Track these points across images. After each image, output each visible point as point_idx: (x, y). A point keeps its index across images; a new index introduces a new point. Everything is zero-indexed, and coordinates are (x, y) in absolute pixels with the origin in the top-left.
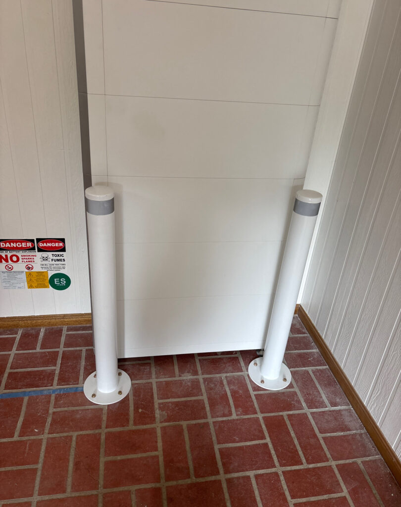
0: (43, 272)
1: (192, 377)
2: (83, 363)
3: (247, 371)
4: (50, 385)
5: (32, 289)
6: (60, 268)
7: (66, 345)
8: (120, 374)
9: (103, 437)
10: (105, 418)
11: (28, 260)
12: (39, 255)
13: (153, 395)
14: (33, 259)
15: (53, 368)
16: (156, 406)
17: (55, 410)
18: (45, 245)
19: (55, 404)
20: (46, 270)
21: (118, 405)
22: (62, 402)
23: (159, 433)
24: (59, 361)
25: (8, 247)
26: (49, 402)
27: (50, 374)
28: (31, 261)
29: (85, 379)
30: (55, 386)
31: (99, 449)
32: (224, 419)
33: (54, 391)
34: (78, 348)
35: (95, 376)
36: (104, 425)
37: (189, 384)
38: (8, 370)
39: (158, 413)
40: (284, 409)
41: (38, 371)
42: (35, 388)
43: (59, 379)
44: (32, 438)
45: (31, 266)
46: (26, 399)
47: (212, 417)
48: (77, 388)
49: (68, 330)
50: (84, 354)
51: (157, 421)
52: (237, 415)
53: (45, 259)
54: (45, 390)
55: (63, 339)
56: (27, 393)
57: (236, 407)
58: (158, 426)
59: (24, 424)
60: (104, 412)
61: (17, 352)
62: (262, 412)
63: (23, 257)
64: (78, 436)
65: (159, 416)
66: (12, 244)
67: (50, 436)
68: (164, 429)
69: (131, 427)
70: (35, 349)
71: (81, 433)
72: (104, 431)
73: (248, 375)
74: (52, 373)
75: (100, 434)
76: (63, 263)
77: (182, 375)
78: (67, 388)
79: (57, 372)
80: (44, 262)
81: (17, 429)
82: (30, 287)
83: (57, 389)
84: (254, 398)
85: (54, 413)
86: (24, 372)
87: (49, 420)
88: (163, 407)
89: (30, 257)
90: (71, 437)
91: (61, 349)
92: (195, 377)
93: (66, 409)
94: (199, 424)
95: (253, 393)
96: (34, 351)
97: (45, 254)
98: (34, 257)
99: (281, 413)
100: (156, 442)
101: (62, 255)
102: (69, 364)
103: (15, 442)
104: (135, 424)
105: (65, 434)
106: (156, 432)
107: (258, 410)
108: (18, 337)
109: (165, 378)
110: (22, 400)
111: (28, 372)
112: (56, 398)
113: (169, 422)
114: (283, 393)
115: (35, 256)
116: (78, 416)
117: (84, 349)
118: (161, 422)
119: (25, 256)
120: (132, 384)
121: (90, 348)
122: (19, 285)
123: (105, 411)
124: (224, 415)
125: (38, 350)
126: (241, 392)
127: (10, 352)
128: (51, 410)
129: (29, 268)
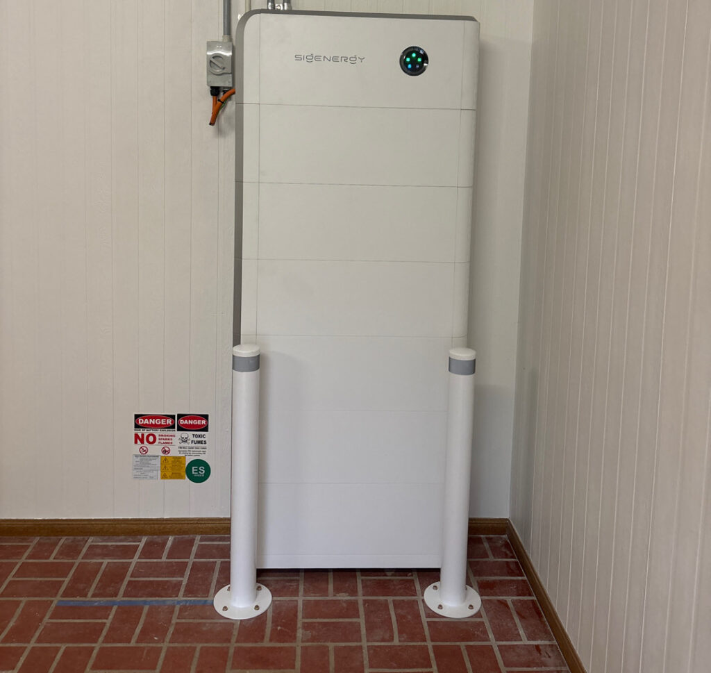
0: (180, 458)
1: (349, 598)
2: (216, 575)
3: (423, 595)
4: (174, 596)
5: (166, 481)
6: (200, 453)
7: (197, 556)
8: (259, 588)
9: (231, 651)
10: (235, 633)
11: (165, 441)
12: (179, 434)
13: (297, 612)
14: (172, 439)
15: (180, 579)
16: (299, 625)
17: (178, 621)
18: (186, 422)
19: (179, 615)
20: (184, 455)
21: (253, 620)
22: (187, 613)
23: (299, 652)
24: (188, 572)
25: (146, 424)
26: (172, 612)
27: (175, 584)
28: (169, 443)
29: (216, 592)
30: (181, 597)
31: (226, 661)
32: (383, 644)
33: (179, 602)
34: (211, 560)
35: (229, 589)
36: (234, 639)
37: (345, 605)
38: (128, 578)
39: (300, 633)
40: (463, 640)
41: (162, 581)
42: (157, 598)
43: (185, 591)
44: (151, 645)
45: (167, 449)
46: (146, 608)
47: (368, 641)
48: (206, 601)
49: (201, 540)
50: (218, 567)
51: (297, 639)
52: (400, 641)
53: (184, 440)
54: (169, 600)
55: (194, 549)
56: (147, 603)
57: (400, 632)
58: (298, 646)
59: (142, 631)
60: (235, 627)
61: (139, 560)
62: (432, 641)
63: (161, 437)
64: (202, 648)
65: (301, 635)
66: (151, 420)
67: (172, 645)
68: (304, 649)
69: (266, 643)
70: (161, 558)
71: (205, 645)
72: (233, 646)
73: (423, 601)
74: (179, 584)
75: (228, 648)
76: (203, 445)
77: (337, 595)
78: (194, 601)
79: (184, 583)
80: (183, 445)
81: (134, 635)
82: (164, 477)
83: (183, 601)
84: (425, 625)
85: (177, 624)
86: (146, 581)
87: (171, 630)
88: (307, 627)
89: (168, 438)
90: (195, 649)
91: (192, 560)
92: (353, 598)
93: (191, 621)
94: (350, 647)
95: (424, 620)
96: (159, 560)
97: (185, 434)
98: (172, 438)
99: (458, 643)
100: (294, 660)
101: (203, 436)
102: (200, 576)
103: (132, 647)
104: (271, 640)
105: (188, 645)
106: (295, 651)
107: (428, 637)
108: (142, 545)
109: (315, 596)
110: (142, 609)
111: (150, 581)
112: (181, 610)
113: (313, 642)
114: (466, 622)
115: (174, 436)
116: (204, 629)
117: (219, 561)
118: (303, 642)
119: (162, 436)
120: (272, 601)
121: (226, 560)
122: (150, 474)
123: (237, 626)
124: (383, 640)
125: (164, 559)
126: (409, 617)
127: (130, 560)
128: (174, 621)
129: (166, 451)
